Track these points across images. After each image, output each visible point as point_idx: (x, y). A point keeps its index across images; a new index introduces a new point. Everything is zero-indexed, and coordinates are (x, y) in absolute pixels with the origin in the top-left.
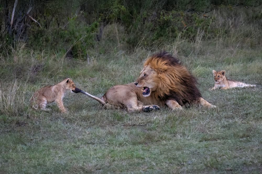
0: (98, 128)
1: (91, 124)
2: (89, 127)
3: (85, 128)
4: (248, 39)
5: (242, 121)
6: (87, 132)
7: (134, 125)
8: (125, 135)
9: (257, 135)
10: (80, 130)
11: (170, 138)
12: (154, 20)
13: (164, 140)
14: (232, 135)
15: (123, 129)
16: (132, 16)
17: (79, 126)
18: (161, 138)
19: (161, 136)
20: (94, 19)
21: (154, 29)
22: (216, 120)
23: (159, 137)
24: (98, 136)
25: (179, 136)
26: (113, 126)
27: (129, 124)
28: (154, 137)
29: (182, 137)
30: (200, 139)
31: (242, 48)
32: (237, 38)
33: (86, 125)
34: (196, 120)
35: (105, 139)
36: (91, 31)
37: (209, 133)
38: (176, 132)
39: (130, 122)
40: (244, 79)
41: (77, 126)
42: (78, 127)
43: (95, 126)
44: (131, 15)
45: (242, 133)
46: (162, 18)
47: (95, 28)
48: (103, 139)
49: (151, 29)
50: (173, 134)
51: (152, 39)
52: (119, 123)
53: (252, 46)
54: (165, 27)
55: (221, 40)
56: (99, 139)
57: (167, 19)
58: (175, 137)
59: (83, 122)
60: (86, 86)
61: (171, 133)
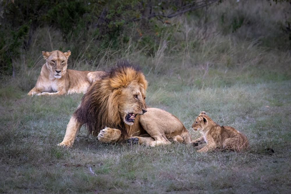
0: (31, 167)
1: (21, 162)
2: (19, 166)
3: (13, 166)
4: (224, 57)
5: (222, 165)
6: (16, 172)
7: (79, 165)
8: (67, 178)
9: (243, 186)
10: (8, 168)
11: (128, 184)
12: (102, 25)
13: (120, 187)
14: (210, 184)
15: (64, 171)
16: (73, 19)
17: (5, 163)
18: (116, 185)
19: (115, 182)
20: (21, 20)
21: (101, 38)
22: (187, 164)
23: (113, 182)
24: (32, 178)
25: (140, 183)
26: (50, 165)
27: (72, 164)
28: (107, 183)
29: (143, 184)
30: (166, 188)
31: (216, 67)
32: (209, 53)
33: (15, 162)
34: (161, 162)
35: (42, 183)
36: (18, 36)
37: (179, 180)
38: (135, 177)
39: (73, 161)
40: (221, 110)
41: (2, 164)
42: (4, 165)
43: (27, 165)
44: (71, 18)
45: (222, 183)
46: (112, 23)
47: (24, 32)
48: (39, 183)
49: (96, 37)
50: (131, 180)
51: (98, 50)
52: (58, 162)
53: (230, 66)
54: (115, 36)
55: (188, 55)
56: (34, 182)
57: (119, 26)
58: (133, 184)
59: (11, 158)
60: (12, 111)
61: (128, 178)
